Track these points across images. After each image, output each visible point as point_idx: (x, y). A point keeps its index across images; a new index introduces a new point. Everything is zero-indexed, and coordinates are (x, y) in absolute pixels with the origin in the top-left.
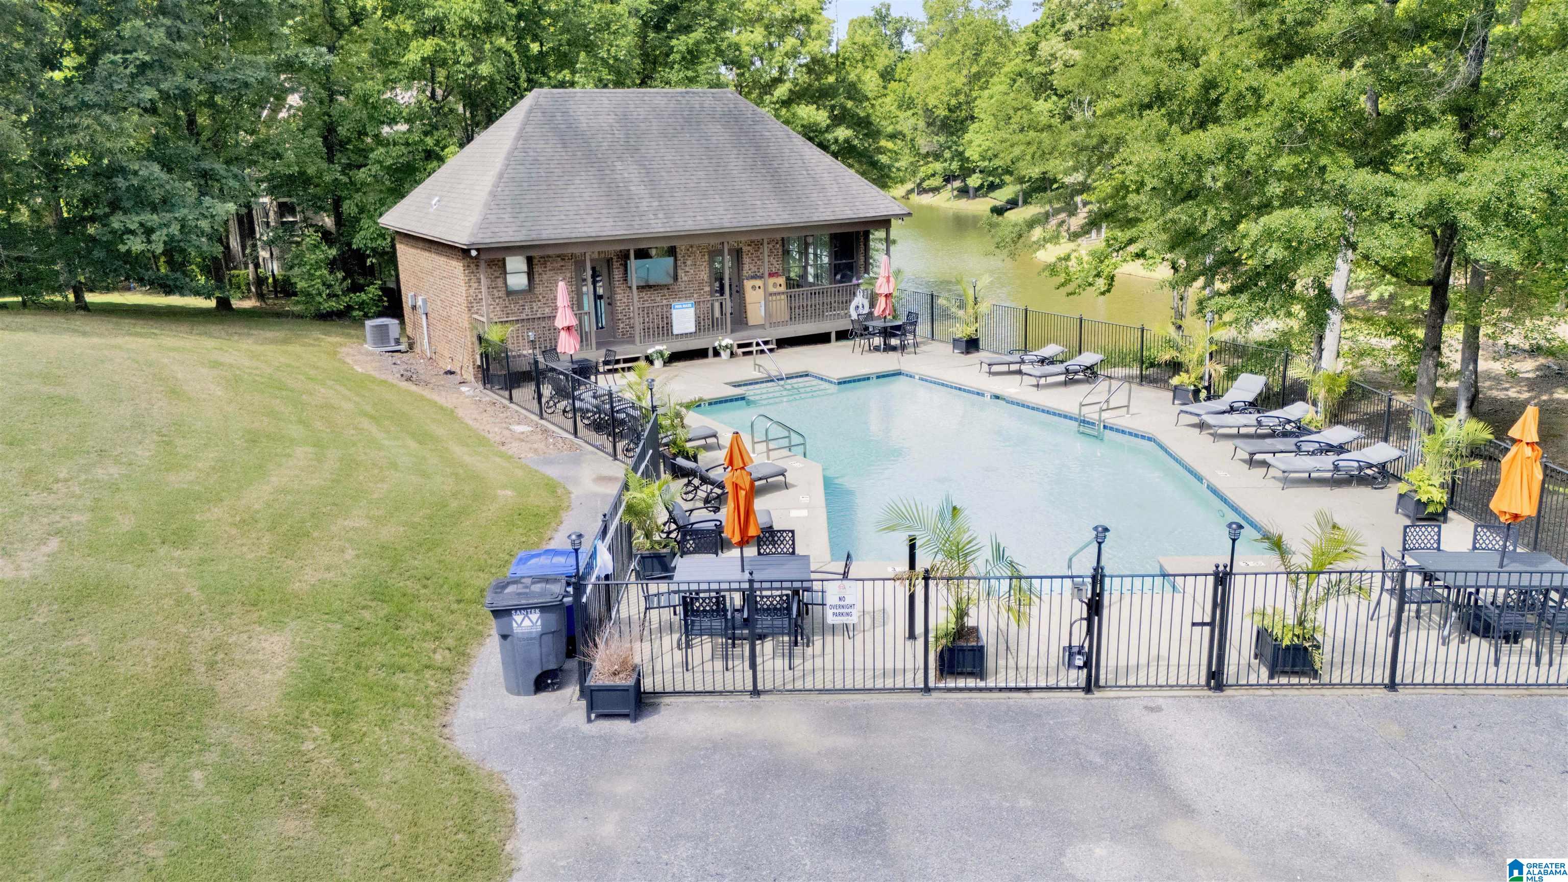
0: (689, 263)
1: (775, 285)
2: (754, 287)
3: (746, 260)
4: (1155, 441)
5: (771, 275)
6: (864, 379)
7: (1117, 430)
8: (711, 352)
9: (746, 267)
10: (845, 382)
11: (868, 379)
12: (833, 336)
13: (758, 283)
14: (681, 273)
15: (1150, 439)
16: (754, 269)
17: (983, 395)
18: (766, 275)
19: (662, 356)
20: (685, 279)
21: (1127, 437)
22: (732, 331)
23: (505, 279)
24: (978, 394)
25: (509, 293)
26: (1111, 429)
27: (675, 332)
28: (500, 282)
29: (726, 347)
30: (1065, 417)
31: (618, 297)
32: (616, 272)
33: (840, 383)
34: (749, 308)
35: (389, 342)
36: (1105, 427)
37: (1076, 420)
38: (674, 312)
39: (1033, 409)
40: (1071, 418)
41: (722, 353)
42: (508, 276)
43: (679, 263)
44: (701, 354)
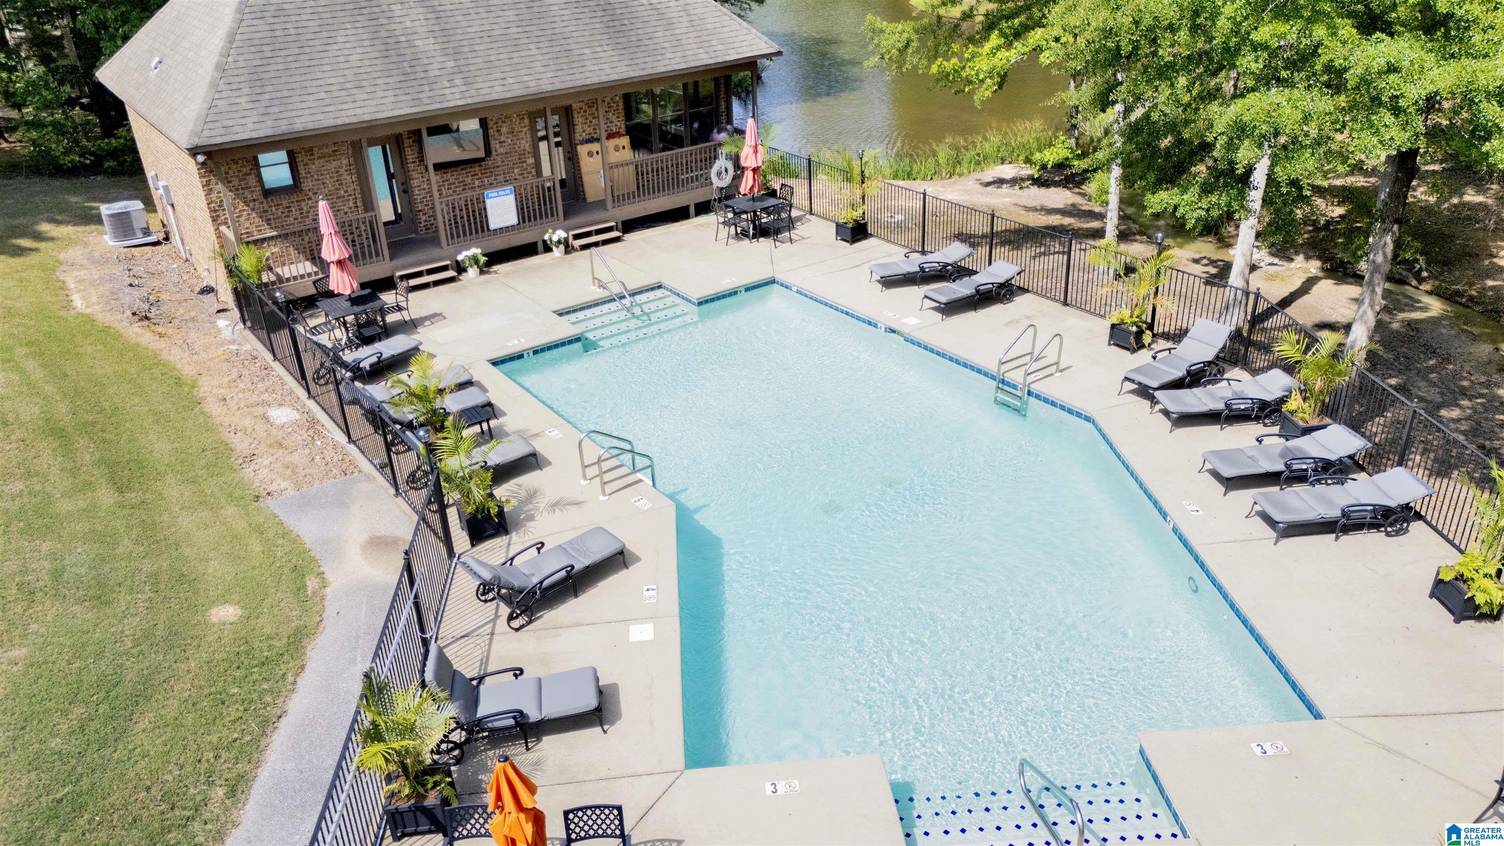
0: (504, 130)
1: (617, 149)
2: (590, 154)
3: (578, 120)
4: (1094, 423)
5: (610, 136)
6: (730, 295)
7: (1046, 400)
8: (540, 247)
9: (579, 129)
10: (706, 302)
11: (735, 293)
12: (692, 210)
13: (595, 147)
14: (494, 144)
15: (1087, 419)
16: (589, 130)
17: (875, 326)
18: (604, 135)
19: (477, 262)
20: (502, 150)
21: (1057, 410)
22: (566, 216)
23: (259, 176)
24: (870, 323)
25: (267, 193)
26: (1038, 397)
27: (492, 226)
28: (252, 180)
29: (559, 242)
30: (979, 371)
31: (415, 183)
32: (408, 151)
33: (700, 304)
34: (586, 179)
35: (134, 234)
36: (1029, 393)
37: (993, 378)
38: (488, 202)
39: (938, 354)
40: (986, 374)
41: (554, 248)
42: (262, 170)
43: (491, 132)
44: (528, 250)
